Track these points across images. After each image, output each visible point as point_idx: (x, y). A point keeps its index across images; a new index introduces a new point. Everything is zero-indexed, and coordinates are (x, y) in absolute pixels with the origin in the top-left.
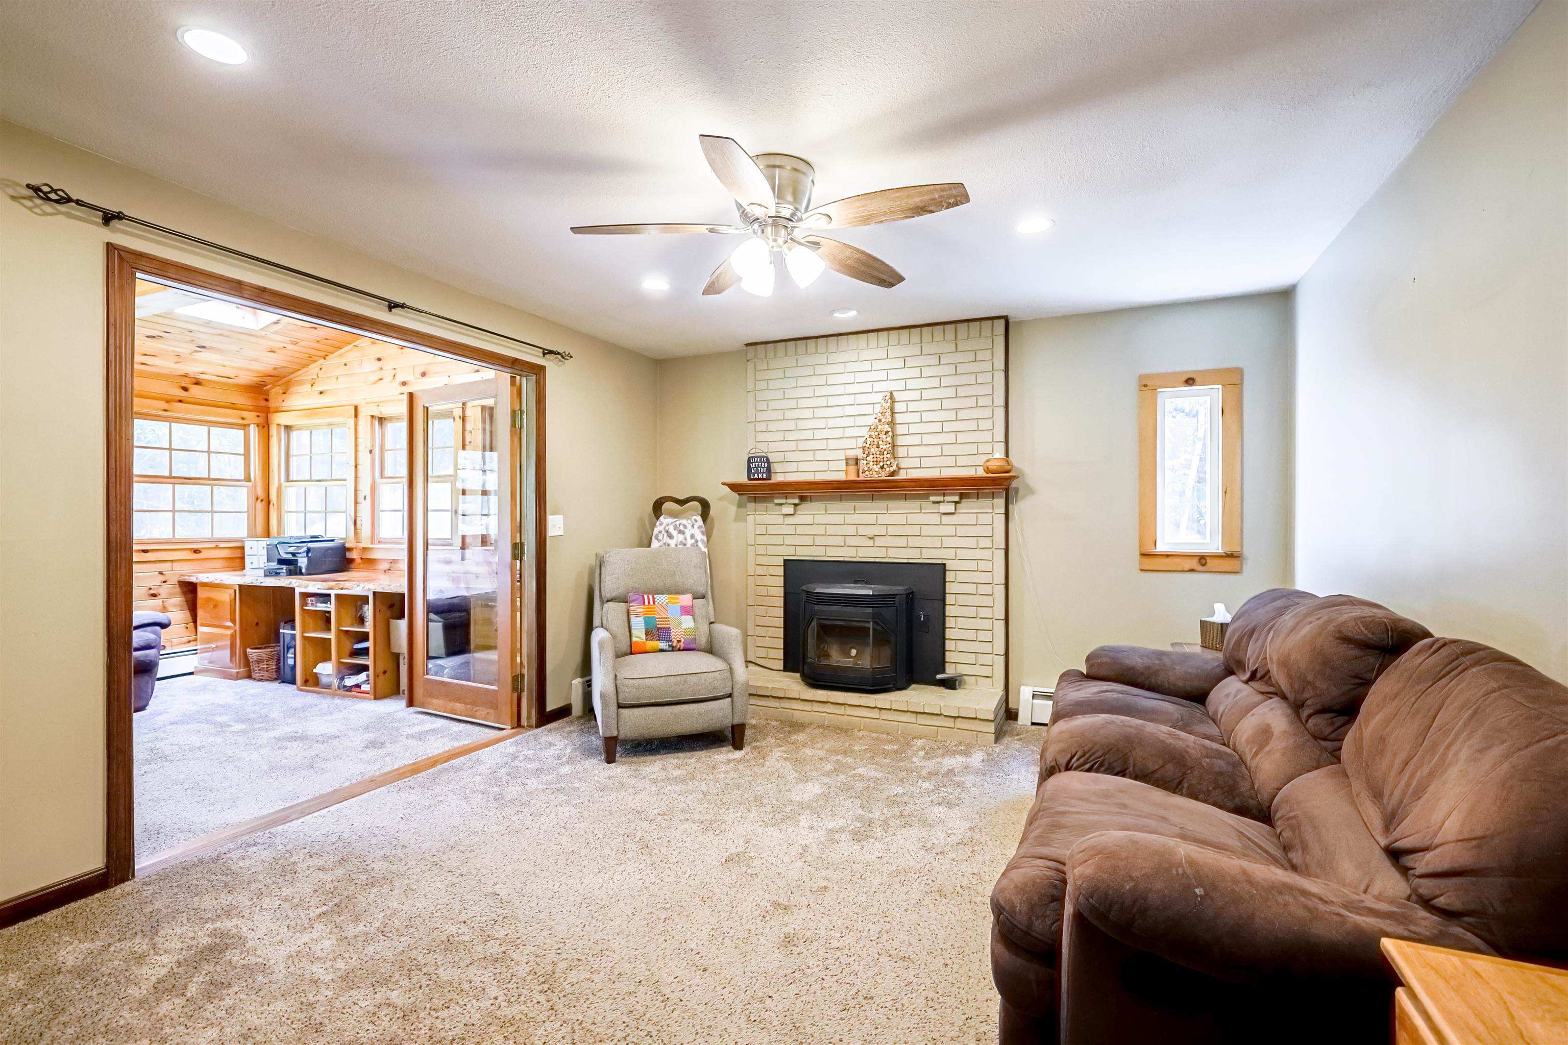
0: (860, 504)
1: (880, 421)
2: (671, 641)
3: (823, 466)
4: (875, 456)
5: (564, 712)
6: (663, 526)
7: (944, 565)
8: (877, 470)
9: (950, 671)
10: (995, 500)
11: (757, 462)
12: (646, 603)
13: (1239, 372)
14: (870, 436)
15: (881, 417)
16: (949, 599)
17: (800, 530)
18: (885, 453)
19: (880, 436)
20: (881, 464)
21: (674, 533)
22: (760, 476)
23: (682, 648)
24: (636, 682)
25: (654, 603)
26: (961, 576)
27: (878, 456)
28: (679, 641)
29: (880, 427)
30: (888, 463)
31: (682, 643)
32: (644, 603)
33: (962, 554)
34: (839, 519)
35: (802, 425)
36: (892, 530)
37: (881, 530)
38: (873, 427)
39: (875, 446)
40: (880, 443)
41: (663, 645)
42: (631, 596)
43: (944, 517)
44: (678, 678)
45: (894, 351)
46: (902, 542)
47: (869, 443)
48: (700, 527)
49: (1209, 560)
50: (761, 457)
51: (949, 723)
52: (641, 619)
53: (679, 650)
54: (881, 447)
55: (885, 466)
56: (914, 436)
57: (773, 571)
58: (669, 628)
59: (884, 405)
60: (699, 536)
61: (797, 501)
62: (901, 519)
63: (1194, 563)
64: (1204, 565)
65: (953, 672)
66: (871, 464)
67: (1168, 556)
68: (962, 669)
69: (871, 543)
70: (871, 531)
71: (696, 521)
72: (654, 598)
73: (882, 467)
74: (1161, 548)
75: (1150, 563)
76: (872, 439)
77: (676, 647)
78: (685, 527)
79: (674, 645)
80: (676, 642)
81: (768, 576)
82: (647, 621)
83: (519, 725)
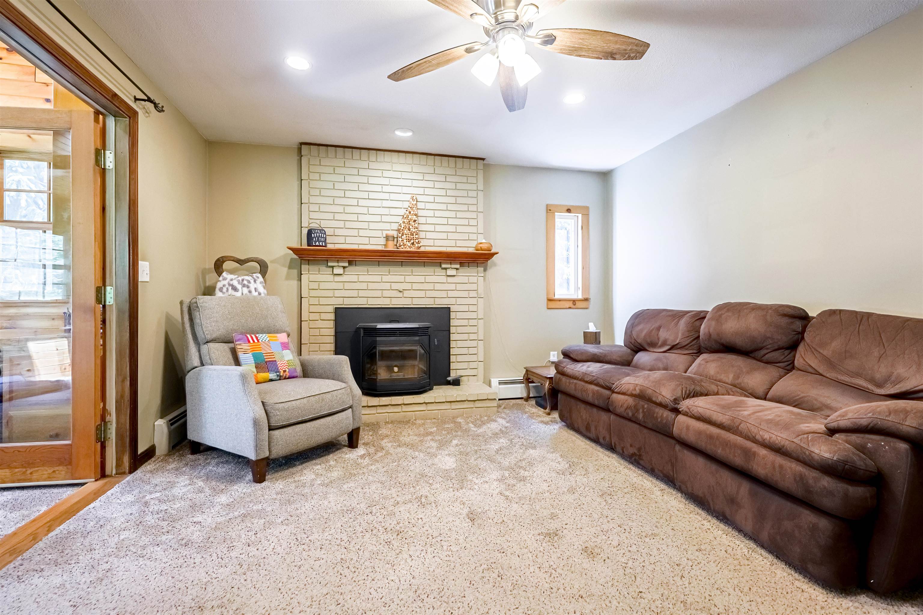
0: (392, 269)
1: (410, 213)
2: (279, 372)
3: (366, 241)
4: (407, 236)
5: (150, 453)
6: (227, 281)
7: (449, 308)
8: (409, 245)
9: (453, 375)
10: (479, 268)
11: (318, 233)
12: (251, 341)
13: (587, 208)
14: (404, 222)
15: (411, 210)
16: (452, 330)
17: (347, 286)
18: (414, 234)
19: (411, 223)
20: (412, 241)
21: (239, 287)
22: (321, 244)
23: (287, 377)
24: (286, 405)
25: (258, 341)
26: (459, 315)
27: (410, 236)
28: (285, 371)
29: (410, 217)
30: (417, 241)
31: (287, 373)
32: (249, 342)
33: (459, 301)
34: (377, 278)
35: (348, 209)
36: (415, 286)
37: (408, 286)
38: (405, 216)
39: (407, 229)
40: (411, 227)
41: (272, 376)
42: (236, 336)
43: (449, 278)
44: (317, 397)
45: (416, 169)
46: (422, 294)
47: (403, 226)
48: (261, 283)
49: (577, 302)
50: (320, 230)
51: (471, 405)
52: (250, 355)
53: (285, 378)
54: (411, 230)
55: (415, 243)
56: (430, 225)
57: (324, 316)
58: (276, 361)
59: (412, 202)
60: (261, 290)
61: (346, 264)
62: (421, 279)
63: (570, 304)
64: (575, 305)
65: (454, 375)
66: (405, 241)
67: (560, 300)
68: (460, 373)
69: (400, 295)
70: (401, 287)
71: (258, 278)
72: (257, 338)
73: (413, 244)
74: (557, 297)
75: (552, 304)
76: (405, 225)
77: (282, 376)
78: (249, 282)
79: (282, 374)
80: (282, 372)
81: (320, 321)
82: (255, 356)
83: (103, 475)
